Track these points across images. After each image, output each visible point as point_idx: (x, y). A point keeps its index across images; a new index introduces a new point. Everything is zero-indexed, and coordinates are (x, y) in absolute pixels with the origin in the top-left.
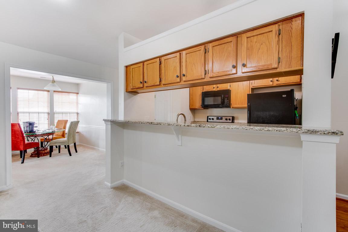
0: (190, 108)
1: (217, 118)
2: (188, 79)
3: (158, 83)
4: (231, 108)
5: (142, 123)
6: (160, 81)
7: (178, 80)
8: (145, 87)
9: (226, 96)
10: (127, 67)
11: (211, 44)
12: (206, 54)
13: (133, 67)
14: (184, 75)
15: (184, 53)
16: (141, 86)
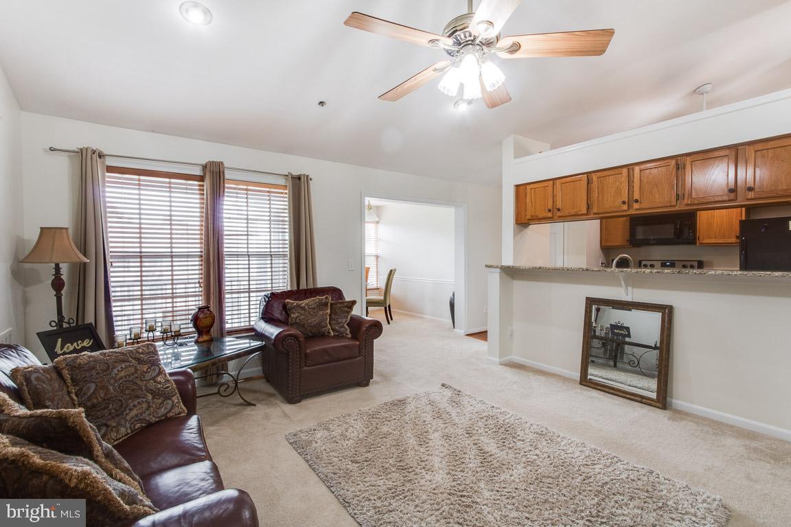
0: (601, 246)
1: (662, 263)
2: (643, 206)
3: (585, 212)
4: (698, 244)
5: (568, 270)
6: (588, 209)
7: (625, 207)
8: (555, 217)
9: (686, 223)
10: (517, 186)
11: (688, 158)
12: (680, 171)
13: (532, 186)
14: (637, 201)
15: (637, 169)
16: (550, 215)
